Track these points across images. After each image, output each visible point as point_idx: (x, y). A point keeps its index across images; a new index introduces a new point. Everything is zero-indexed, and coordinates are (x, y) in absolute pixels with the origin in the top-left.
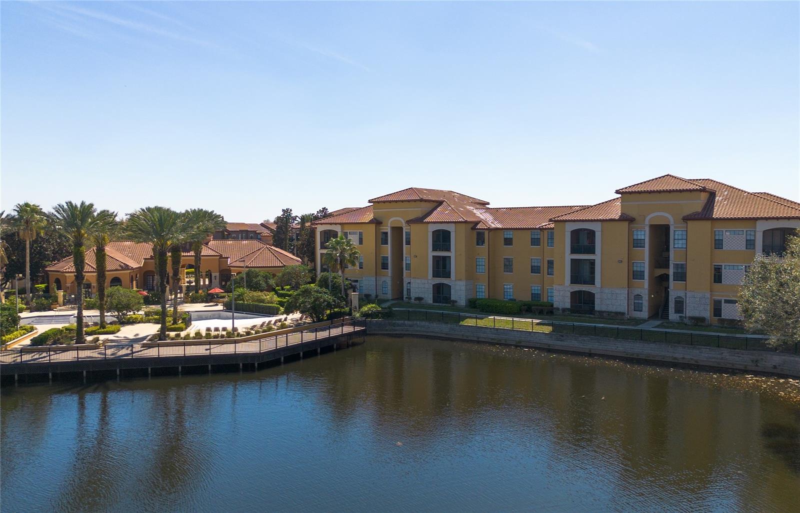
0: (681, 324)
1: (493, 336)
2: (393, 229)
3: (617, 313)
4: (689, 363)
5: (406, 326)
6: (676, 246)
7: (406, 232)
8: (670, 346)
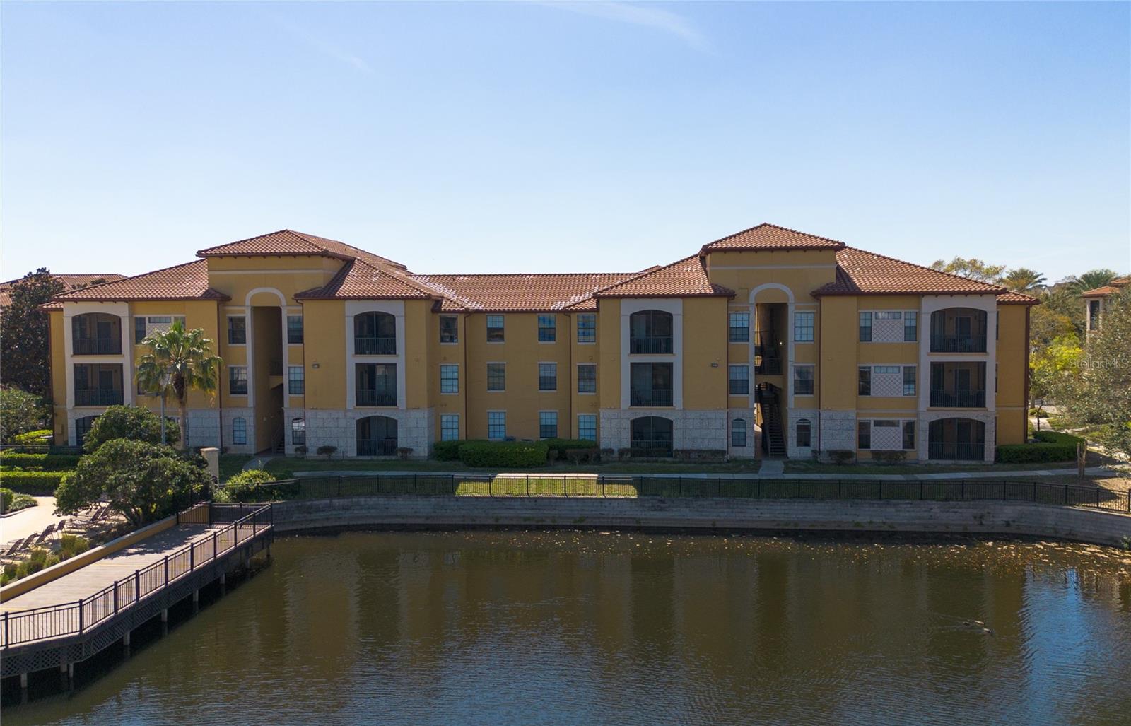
0: (813, 463)
1: (528, 513)
2: (256, 310)
3: (715, 453)
4: (882, 529)
5: (335, 510)
6: (798, 338)
7: (288, 317)
8: (849, 505)
